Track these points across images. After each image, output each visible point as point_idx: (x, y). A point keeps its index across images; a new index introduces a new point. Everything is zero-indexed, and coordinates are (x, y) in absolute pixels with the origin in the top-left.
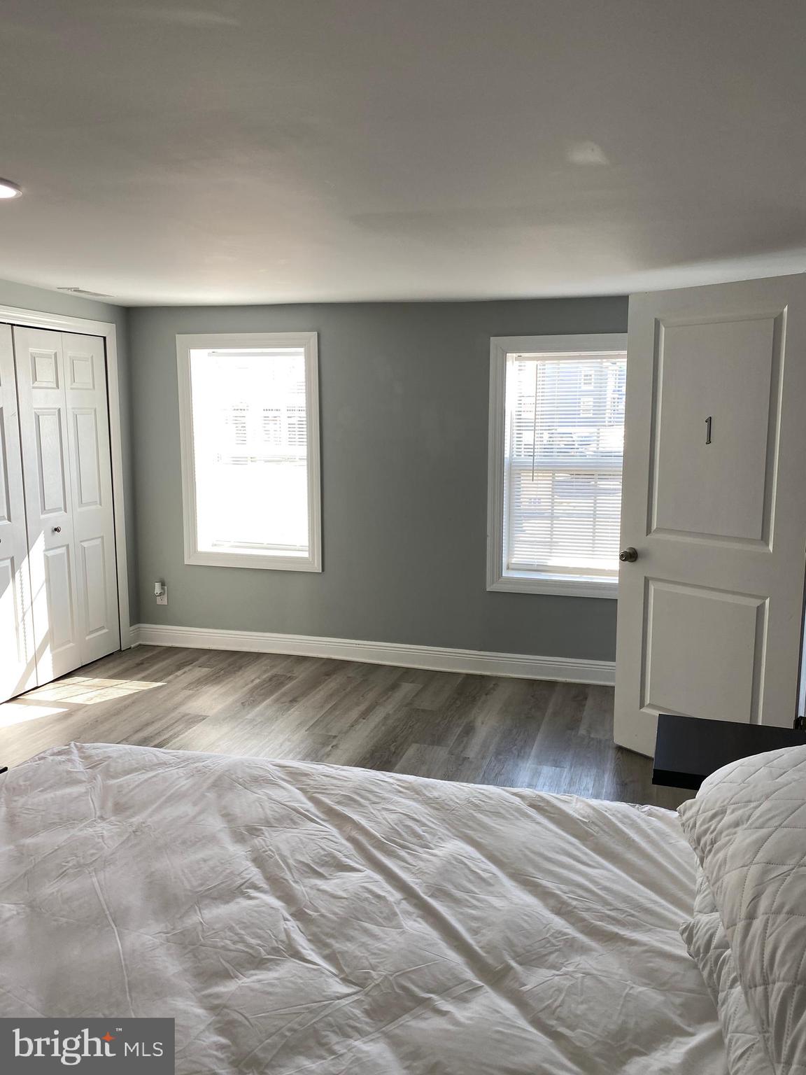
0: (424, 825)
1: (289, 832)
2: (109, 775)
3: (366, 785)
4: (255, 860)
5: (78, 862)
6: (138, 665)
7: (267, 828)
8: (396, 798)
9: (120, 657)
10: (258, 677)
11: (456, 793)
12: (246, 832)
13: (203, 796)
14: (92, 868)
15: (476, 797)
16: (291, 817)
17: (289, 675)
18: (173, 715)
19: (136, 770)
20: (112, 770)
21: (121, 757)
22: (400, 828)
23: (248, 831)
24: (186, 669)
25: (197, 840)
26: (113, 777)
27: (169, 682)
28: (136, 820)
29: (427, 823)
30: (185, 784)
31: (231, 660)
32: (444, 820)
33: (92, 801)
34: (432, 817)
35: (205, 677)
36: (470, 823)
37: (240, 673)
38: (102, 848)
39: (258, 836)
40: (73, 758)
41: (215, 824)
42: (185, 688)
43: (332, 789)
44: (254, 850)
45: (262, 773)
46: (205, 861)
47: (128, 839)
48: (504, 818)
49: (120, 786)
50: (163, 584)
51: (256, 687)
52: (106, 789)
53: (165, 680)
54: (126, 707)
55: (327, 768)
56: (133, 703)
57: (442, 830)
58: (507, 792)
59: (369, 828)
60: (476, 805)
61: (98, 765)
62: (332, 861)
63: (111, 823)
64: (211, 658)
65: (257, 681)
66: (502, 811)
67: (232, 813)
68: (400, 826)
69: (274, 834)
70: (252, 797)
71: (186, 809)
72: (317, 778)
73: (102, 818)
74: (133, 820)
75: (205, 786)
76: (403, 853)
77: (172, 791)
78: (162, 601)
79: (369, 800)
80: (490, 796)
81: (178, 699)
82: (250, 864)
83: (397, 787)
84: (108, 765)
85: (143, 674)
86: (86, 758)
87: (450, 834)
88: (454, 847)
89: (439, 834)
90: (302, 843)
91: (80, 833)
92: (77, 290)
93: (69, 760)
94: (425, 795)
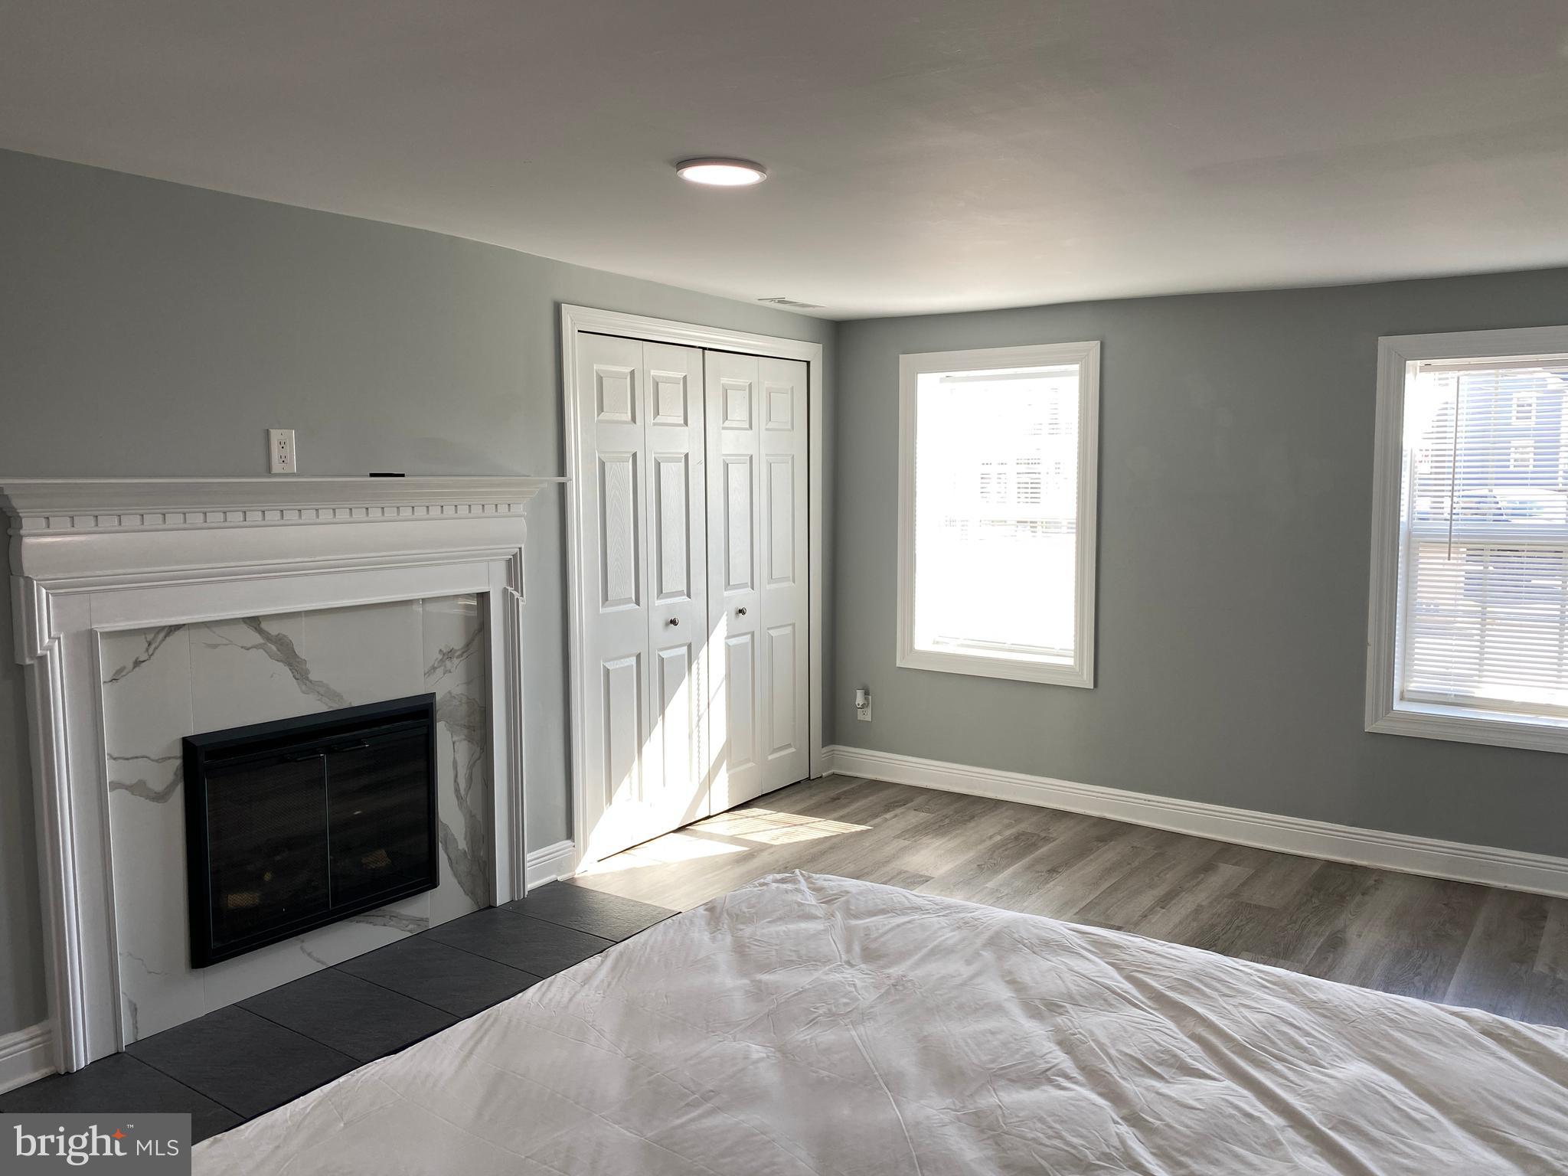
0: (1308, 1034)
1: (1105, 1016)
2: (849, 914)
3: (1212, 971)
4: (1060, 1043)
5: (829, 1010)
6: (834, 799)
7: (1073, 1007)
8: (1259, 993)
9: (810, 787)
10: (999, 833)
11: (1355, 999)
12: (1045, 1008)
13: (977, 955)
14: (848, 1020)
15: (1390, 1009)
16: (1101, 997)
17: (1043, 835)
18: (887, 869)
19: (883, 912)
20: (853, 908)
21: (861, 893)
22: (1272, 1034)
23: (1045, 1005)
24: (898, 811)
25: (978, 1007)
26: (856, 917)
27: (875, 826)
28: (895, 971)
29: (1313, 1032)
30: (951, 937)
31: (956, 805)
32: (1339, 1033)
33: (835, 942)
34: (1320, 1027)
35: (923, 825)
36: (1385, 1043)
37: (972, 824)
38: (858, 1000)
39: (1061, 1014)
40: (802, 888)
41: (1001, 993)
42: (898, 837)
43: (1161, 970)
44: (1057, 1030)
45: (1055, 937)
46: (993, 1033)
47: (887, 992)
48: (1439, 1042)
49: (867, 928)
50: (867, 693)
51: (995, 847)
52: (849, 931)
53: (868, 824)
54: (823, 853)
55: (1147, 943)
56: (831, 848)
57: (1337, 1046)
58: (1442, 1009)
59: (1221, 1026)
60: (1392, 1020)
61: (833, 900)
62: (1172, 1061)
63: (862, 971)
64: (929, 800)
65: (998, 838)
66: (1436, 1033)
67: (1019, 980)
68: (1271, 1029)
69: (1084, 1015)
70: (1045, 965)
71: (955, 968)
72: (1136, 954)
73: (848, 963)
74: (890, 971)
75: (979, 942)
76: (1279, 1066)
77: (935, 943)
78: (865, 716)
79: (1216, 990)
80: (1414, 1010)
81: (889, 850)
82: (1055, 1048)
83: (1259, 980)
84: (847, 902)
85: (841, 813)
86: (818, 890)
87: (1350, 1053)
88: (1357, 1070)
89: (1335, 1050)
90: (1126, 1031)
91: (825, 977)
92: (782, 301)
93: (798, 890)
94: (1304, 995)
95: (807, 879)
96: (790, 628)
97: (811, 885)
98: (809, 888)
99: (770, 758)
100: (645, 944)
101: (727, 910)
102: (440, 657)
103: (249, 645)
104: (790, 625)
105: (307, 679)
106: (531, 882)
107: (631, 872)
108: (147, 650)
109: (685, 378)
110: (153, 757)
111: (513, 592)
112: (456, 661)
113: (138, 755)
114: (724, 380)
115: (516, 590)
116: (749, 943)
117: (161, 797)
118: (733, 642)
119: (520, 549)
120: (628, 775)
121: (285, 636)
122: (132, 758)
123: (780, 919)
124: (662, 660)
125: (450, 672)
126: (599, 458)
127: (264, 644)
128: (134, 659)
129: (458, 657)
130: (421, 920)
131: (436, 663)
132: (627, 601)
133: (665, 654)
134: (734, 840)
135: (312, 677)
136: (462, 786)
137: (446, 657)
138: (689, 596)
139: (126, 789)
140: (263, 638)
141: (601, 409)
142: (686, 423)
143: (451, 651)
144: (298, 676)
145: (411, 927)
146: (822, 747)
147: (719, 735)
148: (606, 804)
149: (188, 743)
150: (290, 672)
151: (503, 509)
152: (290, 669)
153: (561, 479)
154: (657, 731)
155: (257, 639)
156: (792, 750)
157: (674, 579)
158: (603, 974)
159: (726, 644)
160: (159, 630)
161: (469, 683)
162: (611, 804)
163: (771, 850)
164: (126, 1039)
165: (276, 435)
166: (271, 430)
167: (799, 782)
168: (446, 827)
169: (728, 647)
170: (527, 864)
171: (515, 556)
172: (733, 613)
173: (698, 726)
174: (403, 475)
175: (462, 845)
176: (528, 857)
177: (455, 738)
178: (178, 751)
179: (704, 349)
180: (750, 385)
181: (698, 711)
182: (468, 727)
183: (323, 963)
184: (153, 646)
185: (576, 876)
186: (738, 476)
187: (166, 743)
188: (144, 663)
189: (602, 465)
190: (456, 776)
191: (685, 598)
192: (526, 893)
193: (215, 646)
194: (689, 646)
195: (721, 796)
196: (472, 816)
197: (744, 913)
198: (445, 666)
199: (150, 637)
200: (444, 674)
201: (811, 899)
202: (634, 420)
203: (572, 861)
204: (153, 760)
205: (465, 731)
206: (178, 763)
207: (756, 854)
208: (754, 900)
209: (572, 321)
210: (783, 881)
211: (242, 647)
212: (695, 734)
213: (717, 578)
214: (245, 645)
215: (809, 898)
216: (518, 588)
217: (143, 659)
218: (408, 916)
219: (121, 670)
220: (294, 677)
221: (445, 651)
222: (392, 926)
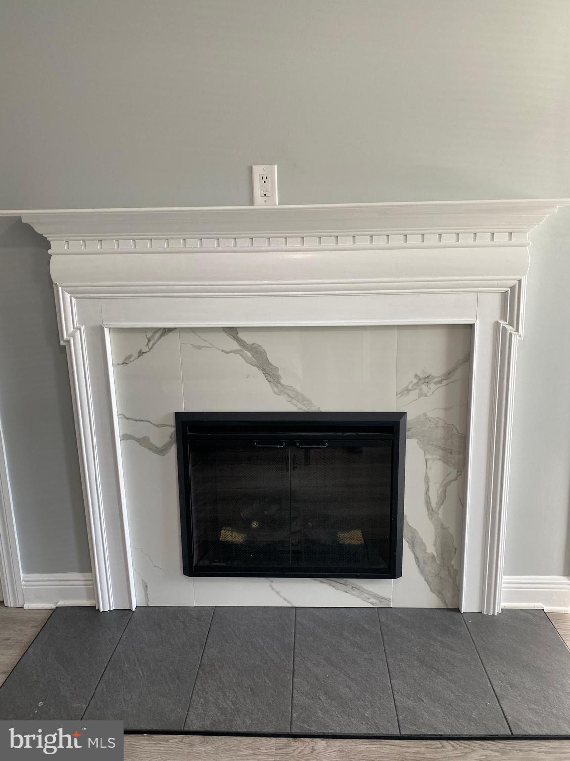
102: (415, 381)
103: (228, 350)
105: (279, 383)
106: (503, 603)
108: (148, 345)
110: (153, 422)
111: (505, 326)
112: (433, 387)
113: (144, 419)
115: (511, 324)
117: (161, 451)
119: (520, 281)
121: (260, 346)
122: (139, 420)
125: (426, 396)
127: (241, 350)
128: (138, 350)
129: (436, 384)
130: (384, 598)
131: (411, 386)
135: (282, 381)
136: (434, 500)
137: (422, 381)
139: (136, 441)
140: (240, 345)
143: (428, 377)
144: (271, 380)
145: (372, 600)
149: (178, 415)
150: (263, 375)
152: (264, 373)
155: (236, 346)
160: (157, 330)
161: (447, 409)
165: (258, 171)
166: (254, 167)
168: (413, 531)
170: (500, 585)
171: (512, 288)
175: (431, 549)
176: (502, 579)
177: (428, 457)
178: (172, 421)
182: (445, 450)
183: (288, 603)
184: (152, 343)
187: (164, 414)
188: (145, 354)
190: (428, 490)
193: (200, 348)
196: (444, 528)
198: (421, 390)
199: (149, 335)
200: (419, 397)
204: (154, 425)
205: (441, 452)
211: (222, 351)
214: (224, 349)
216: (514, 322)
217: (144, 351)
218: (370, 591)
219: (130, 357)
220: (267, 379)
221: (421, 376)
222: (354, 595)
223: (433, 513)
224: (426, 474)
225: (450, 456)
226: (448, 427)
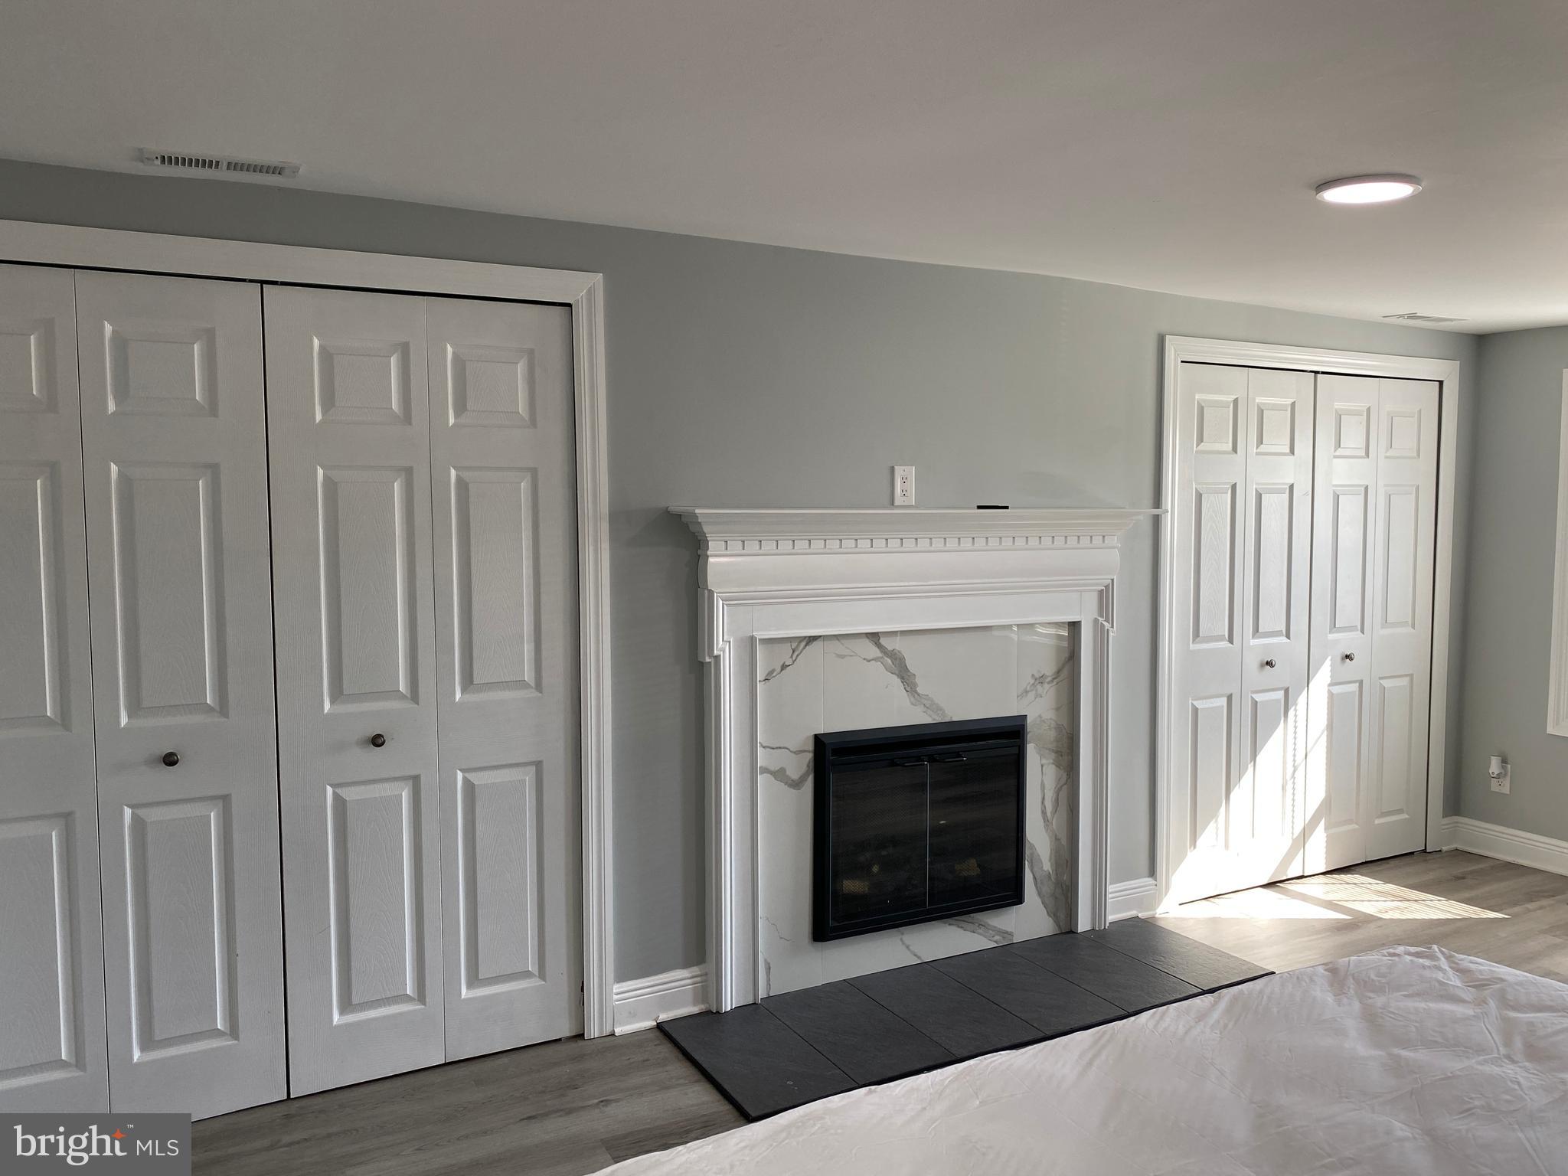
2: (1507, 1004)
5: (1488, 1104)
6: (1458, 878)
9: (1425, 861)
14: (1512, 1120)
19: (1550, 1009)
20: (1511, 998)
24: (1546, 902)
26: (1516, 1009)
27: (1514, 915)
33: (1489, 1032)
38: (1525, 1100)
40: (1443, 966)
42: (1545, 932)
49: (1531, 1024)
50: (1504, 762)
52: (1508, 1022)
56: (1455, 932)
61: (1483, 985)
63: (1528, 1070)
73: (1510, 1058)
78: (1501, 787)
81: (1537, 944)
84: (1503, 991)
85: (1467, 895)
86: (1463, 971)
91: (1479, 1068)
93: (1437, 968)
95: (1448, 958)
96: (1408, 678)
97: (1454, 965)
98: (1451, 968)
99: (1377, 822)
100: (1261, 992)
101: (1353, 975)
102: (1032, 681)
103: (870, 658)
104: (1406, 675)
105: (916, 692)
106: (1111, 915)
107: (1215, 921)
108: (792, 657)
109: (1293, 404)
110: (791, 749)
111: (1104, 623)
112: (1046, 686)
113: (782, 746)
114: (1338, 405)
115: (1107, 621)
116: (1381, 1013)
117: (796, 785)
118: (1336, 690)
119: (1113, 580)
120: (1214, 820)
121: (899, 651)
122: (777, 748)
123: (1418, 995)
124: (1255, 703)
125: (1041, 697)
126: (1196, 489)
127: (883, 658)
128: (782, 663)
129: (1049, 683)
130: (1007, 933)
131: (1029, 687)
132: (1220, 638)
133: (1258, 697)
134: (1331, 905)
135: (919, 690)
136: (1049, 809)
137: (1038, 681)
138: (1288, 636)
139: (771, 774)
140: (882, 652)
141: (1200, 440)
142: (1292, 452)
143: (1042, 676)
144: (908, 689)
145: (997, 938)
146: (1443, 817)
147: (1317, 792)
148: (1190, 848)
149: (818, 739)
150: (901, 684)
151: (1097, 540)
152: (902, 682)
153: (1156, 512)
154: (1247, 778)
155: (877, 653)
156: (1405, 816)
157: (1272, 617)
158: (1216, 1015)
159: (1329, 690)
160: (801, 639)
161: (1057, 709)
162: (1195, 848)
163: (1380, 923)
164: (762, 994)
165: (899, 471)
166: (896, 467)
167: (1412, 853)
168: (1032, 846)
169: (1331, 696)
170: (1109, 896)
171: (1107, 587)
172: (1339, 659)
173: (1293, 777)
174: (1007, 508)
175: (1047, 866)
176: (1110, 888)
177: (1044, 761)
178: (810, 746)
179: (1316, 372)
180: (1369, 409)
181: (1294, 761)
182: (1057, 752)
183: (919, 958)
184: (796, 653)
185: (1157, 916)
186: (1351, 507)
187: (802, 739)
188: (788, 668)
189: (1199, 496)
190: (1043, 799)
191: (1284, 639)
192: (1107, 925)
193: (842, 657)
194: (1287, 691)
195: (1317, 856)
196: (1057, 839)
197: (1373, 980)
198: (1036, 690)
199: (794, 645)
200: (1036, 698)
201: (1455, 981)
202: (1235, 449)
203: (1155, 900)
204: (791, 752)
205: (1053, 755)
206: (810, 756)
207: (1360, 924)
208: (1384, 970)
209: (1175, 351)
210: (1417, 955)
211: (864, 660)
212: (1289, 786)
213: (1321, 618)
214: (866, 657)
215: (1453, 979)
216: (1109, 619)
217: (787, 664)
218: (995, 927)
219: (773, 671)
220: (905, 688)
221: (1037, 676)
222: (981, 934)
223: (1048, 823)
224: (1042, 781)
225: (1061, 758)
226: (1059, 728)
